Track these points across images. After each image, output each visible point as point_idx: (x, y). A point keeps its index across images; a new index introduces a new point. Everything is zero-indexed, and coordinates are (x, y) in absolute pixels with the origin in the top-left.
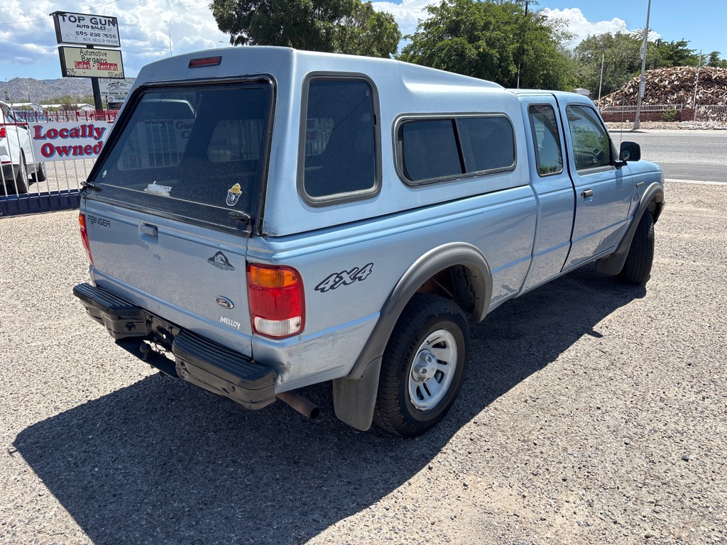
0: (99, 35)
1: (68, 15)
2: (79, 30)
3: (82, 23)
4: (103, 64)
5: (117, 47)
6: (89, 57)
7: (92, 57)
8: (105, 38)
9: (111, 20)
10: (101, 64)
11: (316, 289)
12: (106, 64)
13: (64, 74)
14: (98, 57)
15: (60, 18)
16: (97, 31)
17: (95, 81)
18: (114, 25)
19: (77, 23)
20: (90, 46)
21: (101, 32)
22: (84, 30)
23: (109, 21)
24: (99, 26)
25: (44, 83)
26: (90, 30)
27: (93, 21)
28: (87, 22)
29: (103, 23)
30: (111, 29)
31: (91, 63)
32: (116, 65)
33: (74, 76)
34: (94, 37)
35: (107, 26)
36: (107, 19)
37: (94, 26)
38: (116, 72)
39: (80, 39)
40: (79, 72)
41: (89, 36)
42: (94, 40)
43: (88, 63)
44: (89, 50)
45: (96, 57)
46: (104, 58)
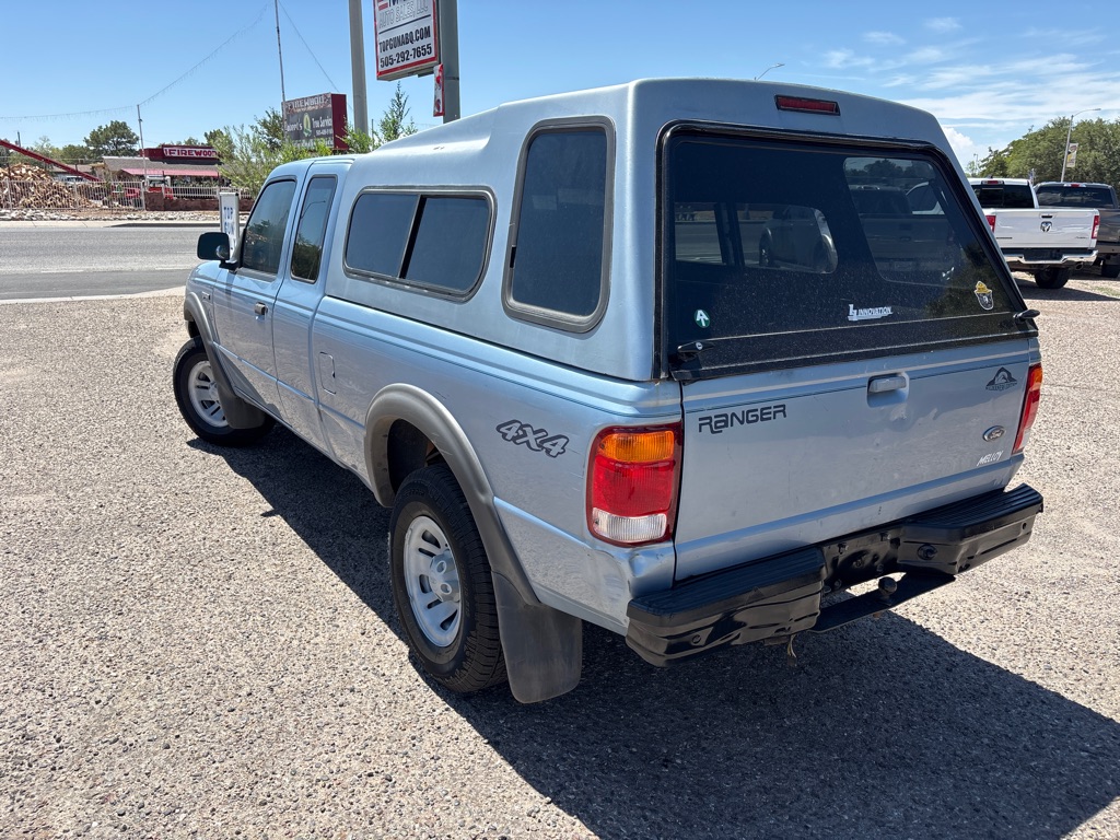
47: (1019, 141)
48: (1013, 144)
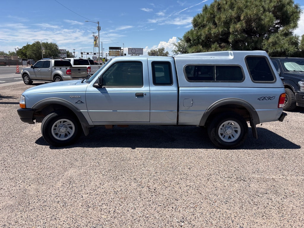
47: (25, 46)
48: (24, 47)
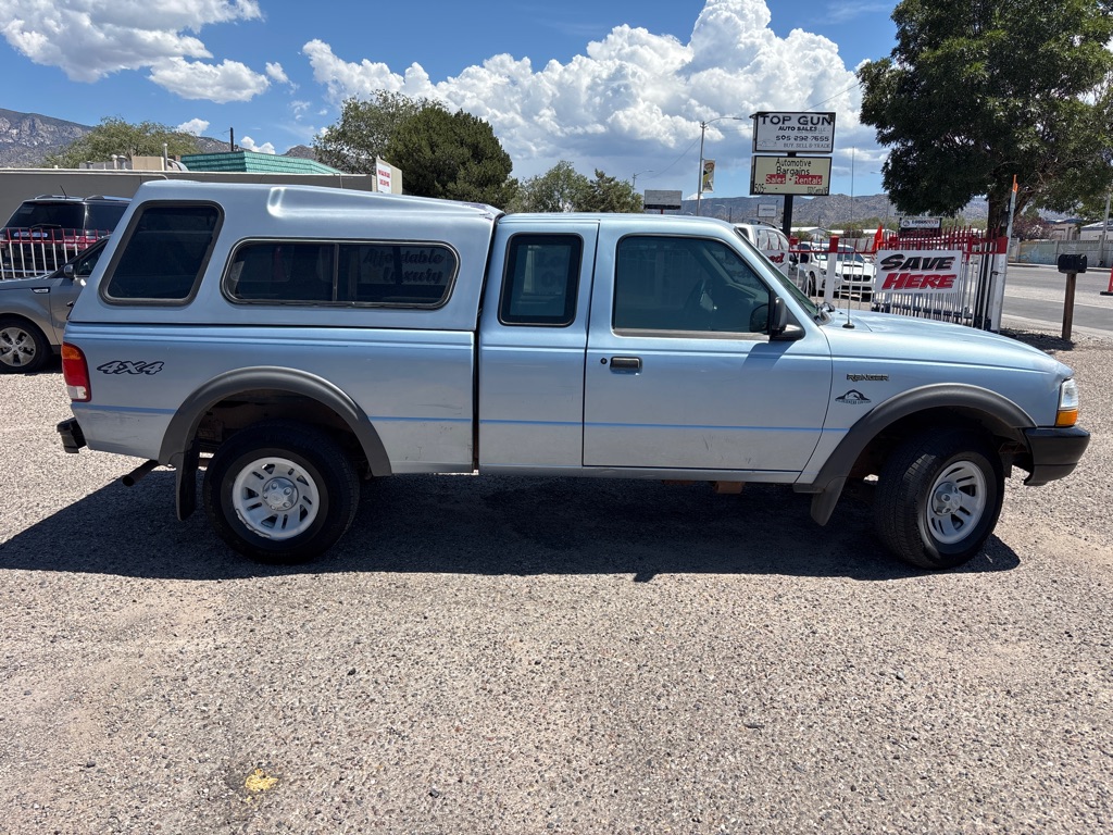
0: (806, 138)
1: (771, 115)
2: (782, 133)
3: (787, 124)
4: (803, 177)
5: (828, 152)
6: (786, 168)
7: (790, 168)
8: (814, 142)
9: (827, 116)
10: (801, 177)
11: (99, 369)
12: (808, 176)
13: (752, 192)
14: (798, 168)
15: (761, 119)
16: (804, 134)
17: (789, 198)
18: (829, 123)
19: (780, 124)
20: (792, 154)
21: (810, 135)
22: (786, 133)
23: (824, 118)
24: (810, 125)
25: (857, 200)
26: (796, 132)
27: (802, 121)
28: (794, 123)
29: (815, 121)
30: (824, 129)
31: (788, 176)
32: (820, 177)
33: (762, 193)
34: (798, 142)
35: (819, 126)
36: (821, 116)
37: (802, 126)
38: (818, 187)
39: (780, 145)
40: (770, 188)
41: (792, 140)
42: (798, 145)
43: (784, 176)
44: (788, 159)
45: (795, 168)
46: (806, 168)
